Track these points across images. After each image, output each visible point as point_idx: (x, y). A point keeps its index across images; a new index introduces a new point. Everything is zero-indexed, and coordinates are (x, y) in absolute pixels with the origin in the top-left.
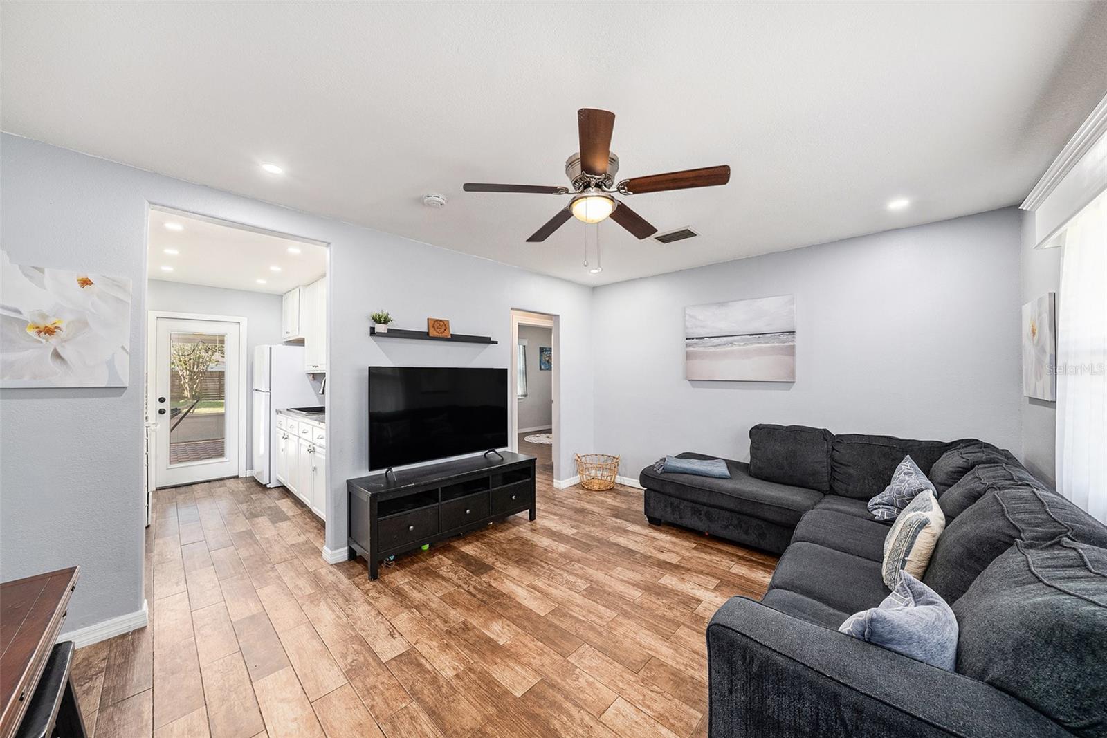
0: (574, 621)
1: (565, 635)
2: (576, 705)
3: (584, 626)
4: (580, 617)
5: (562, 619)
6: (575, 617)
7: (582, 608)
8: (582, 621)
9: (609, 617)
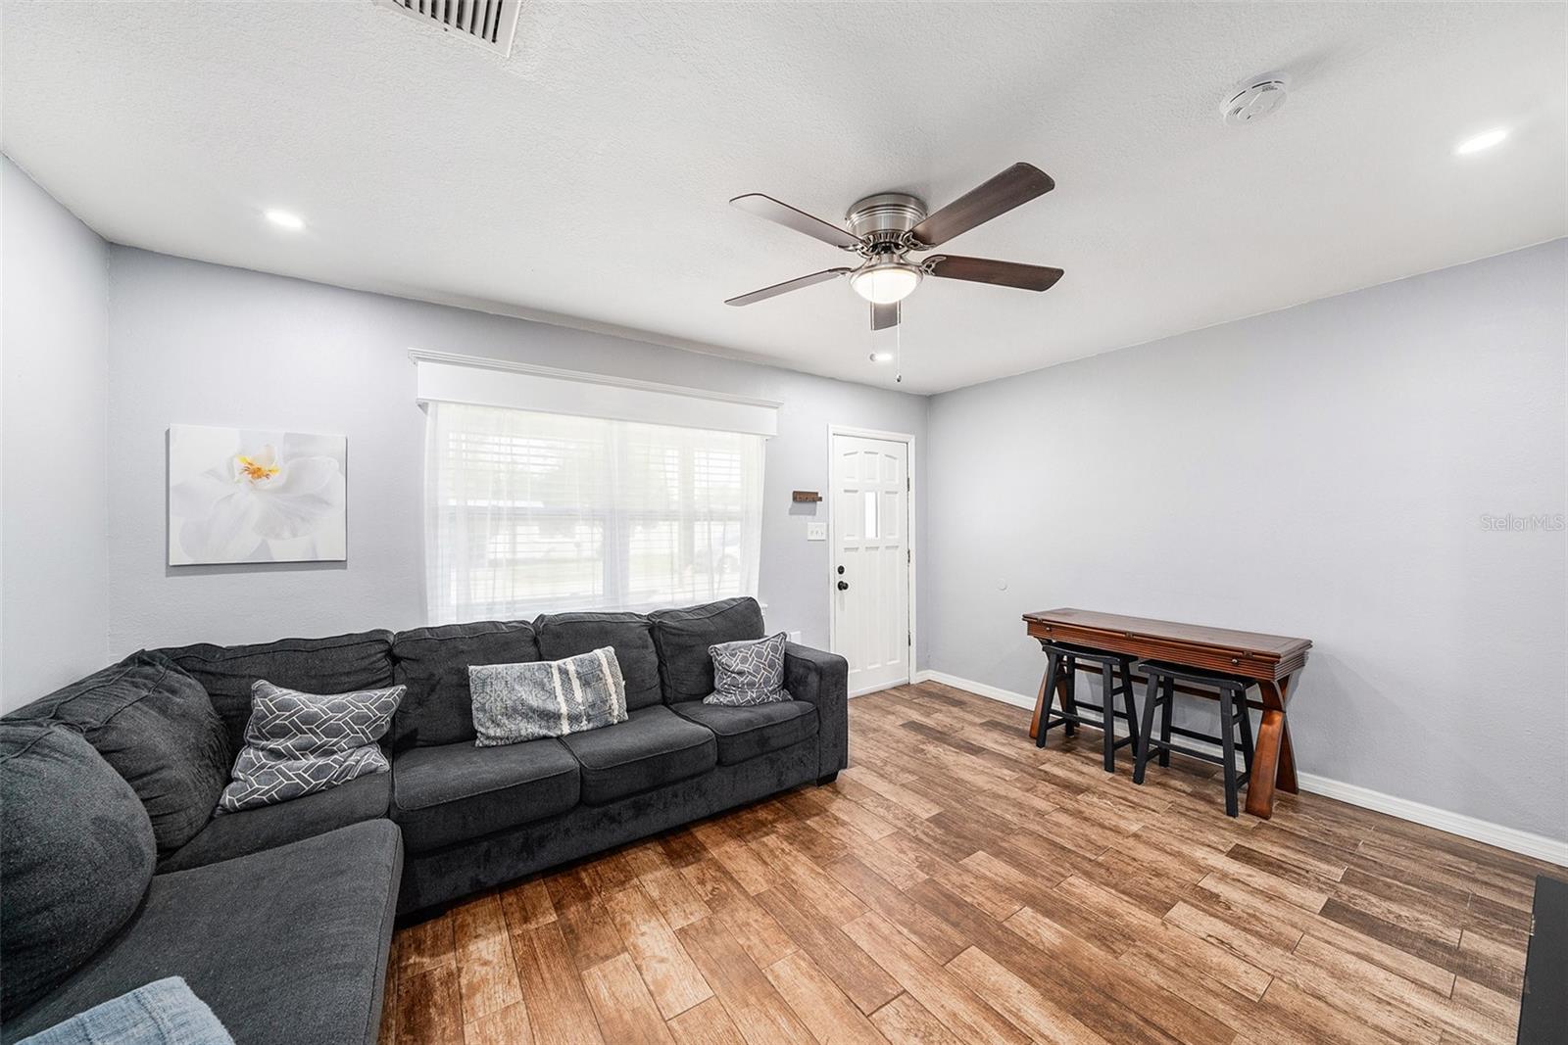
0: (917, 928)
1: (933, 907)
2: (921, 840)
3: (902, 915)
4: (905, 931)
5: (938, 933)
6: (915, 933)
7: (901, 951)
8: (902, 923)
9: (857, 923)
